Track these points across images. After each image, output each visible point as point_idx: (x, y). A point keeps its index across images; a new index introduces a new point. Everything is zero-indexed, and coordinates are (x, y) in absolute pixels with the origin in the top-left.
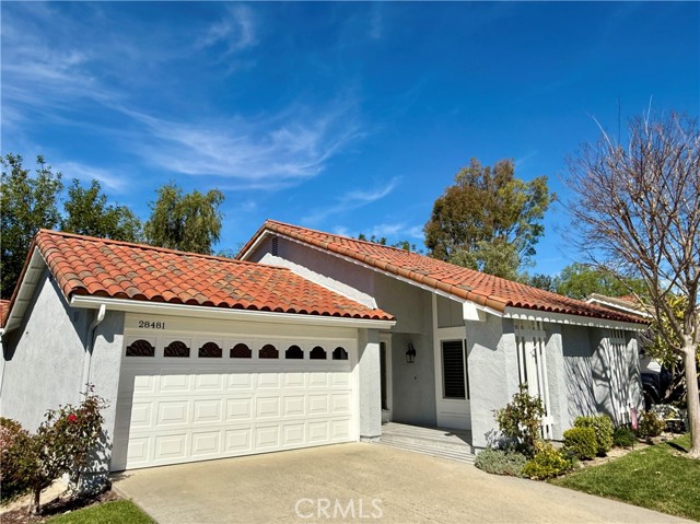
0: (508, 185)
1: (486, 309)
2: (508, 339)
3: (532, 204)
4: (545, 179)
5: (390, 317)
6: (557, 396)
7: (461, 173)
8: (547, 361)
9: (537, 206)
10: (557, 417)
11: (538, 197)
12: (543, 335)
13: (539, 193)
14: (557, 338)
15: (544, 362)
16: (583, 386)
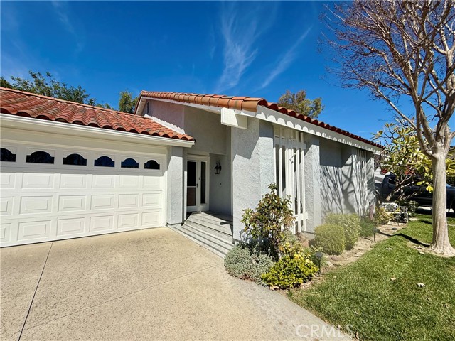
0: (303, 102)
1: (243, 113)
2: (265, 143)
3: (314, 111)
4: (320, 99)
5: (190, 138)
6: (312, 196)
7: (282, 97)
8: (306, 168)
9: (316, 112)
10: (311, 213)
11: (316, 108)
12: (303, 146)
13: (317, 106)
14: (315, 149)
15: (303, 168)
16: (331, 184)
